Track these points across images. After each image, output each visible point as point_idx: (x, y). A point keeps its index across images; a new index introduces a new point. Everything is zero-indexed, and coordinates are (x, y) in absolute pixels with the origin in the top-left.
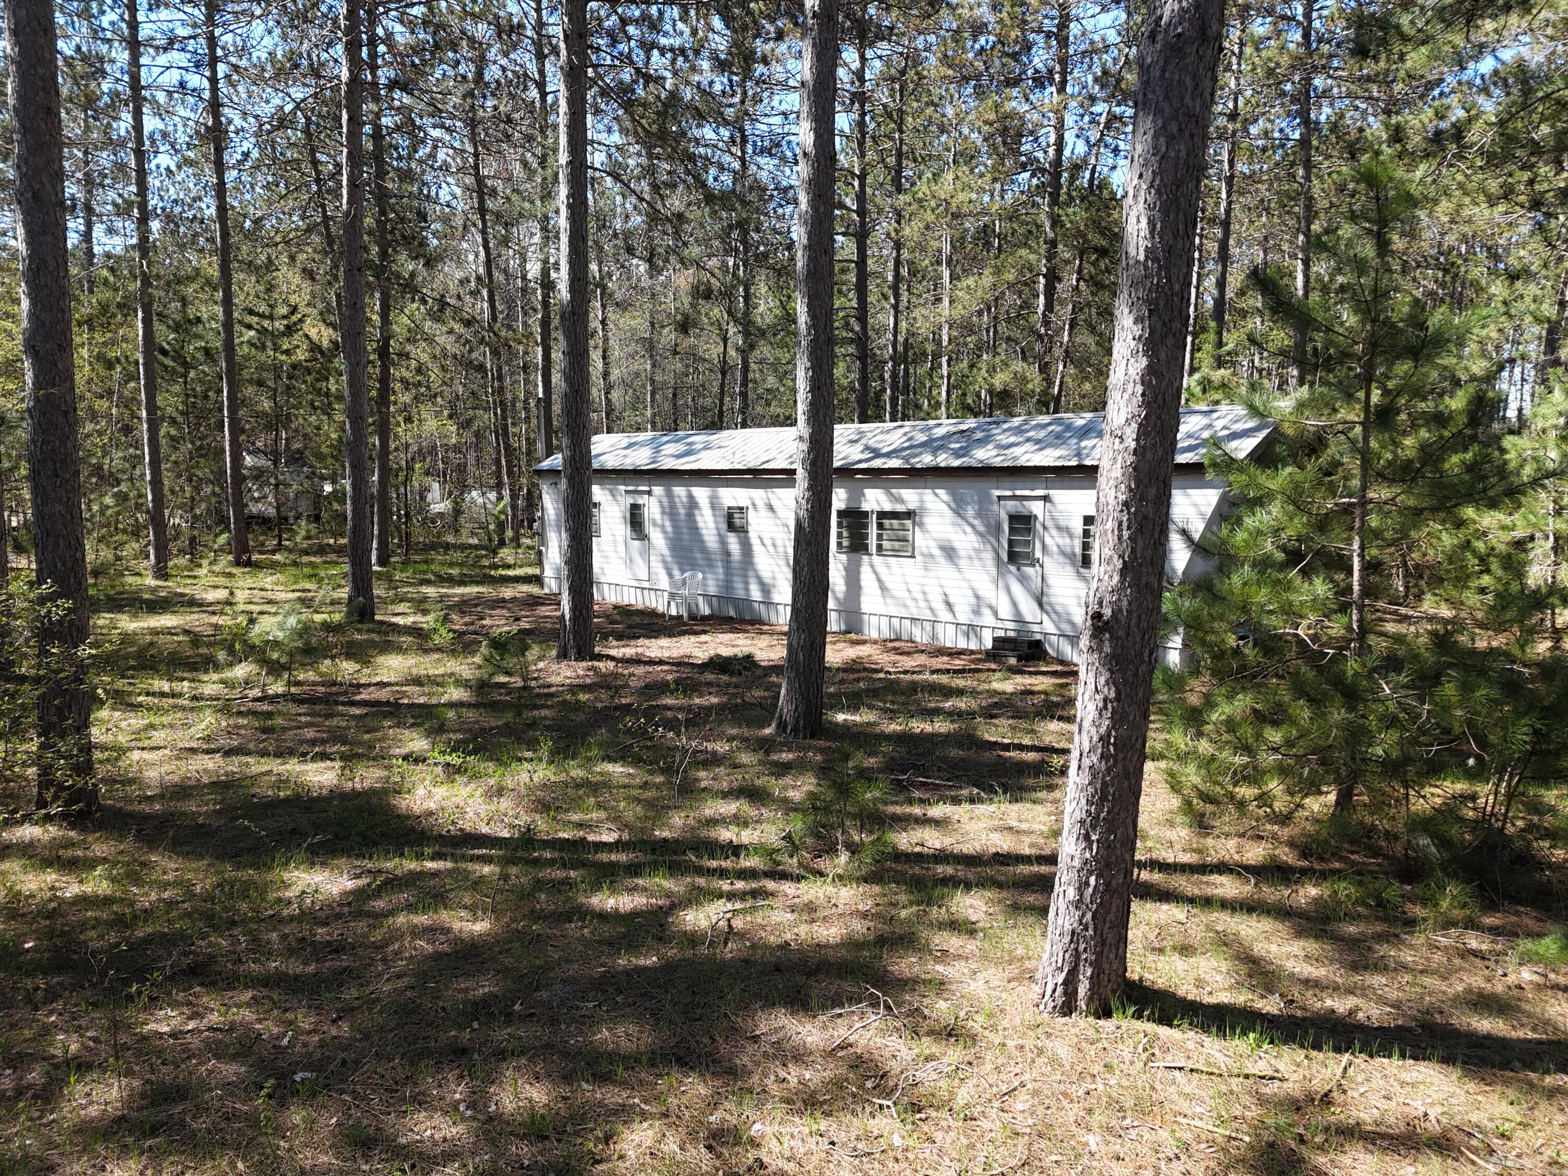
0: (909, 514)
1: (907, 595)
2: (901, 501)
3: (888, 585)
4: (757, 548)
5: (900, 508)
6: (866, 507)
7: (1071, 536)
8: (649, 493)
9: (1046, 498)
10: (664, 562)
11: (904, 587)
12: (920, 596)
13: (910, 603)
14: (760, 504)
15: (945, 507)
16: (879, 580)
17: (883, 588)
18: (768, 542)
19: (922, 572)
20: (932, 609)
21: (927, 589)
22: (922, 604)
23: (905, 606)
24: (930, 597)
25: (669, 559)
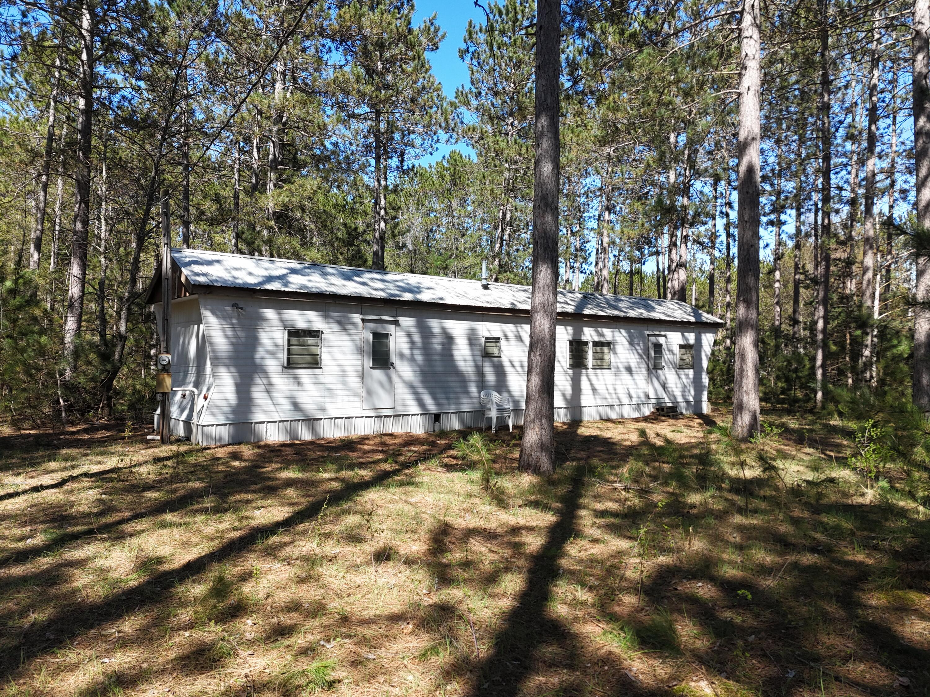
0: (608, 344)
1: (606, 392)
2: (602, 335)
3: (597, 387)
4: (508, 369)
5: (602, 339)
6: (584, 338)
7: (673, 354)
8: (396, 323)
9: (665, 336)
10: (411, 387)
11: (604, 387)
12: (612, 391)
13: (608, 396)
14: (511, 335)
15: (624, 340)
16: (592, 385)
17: (594, 390)
18: (517, 364)
19: (614, 377)
20: (619, 398)
21: (617, 387)
22: (614, 396)
23: (606, 399)
24: (618, 391)
25: (418, 385)
